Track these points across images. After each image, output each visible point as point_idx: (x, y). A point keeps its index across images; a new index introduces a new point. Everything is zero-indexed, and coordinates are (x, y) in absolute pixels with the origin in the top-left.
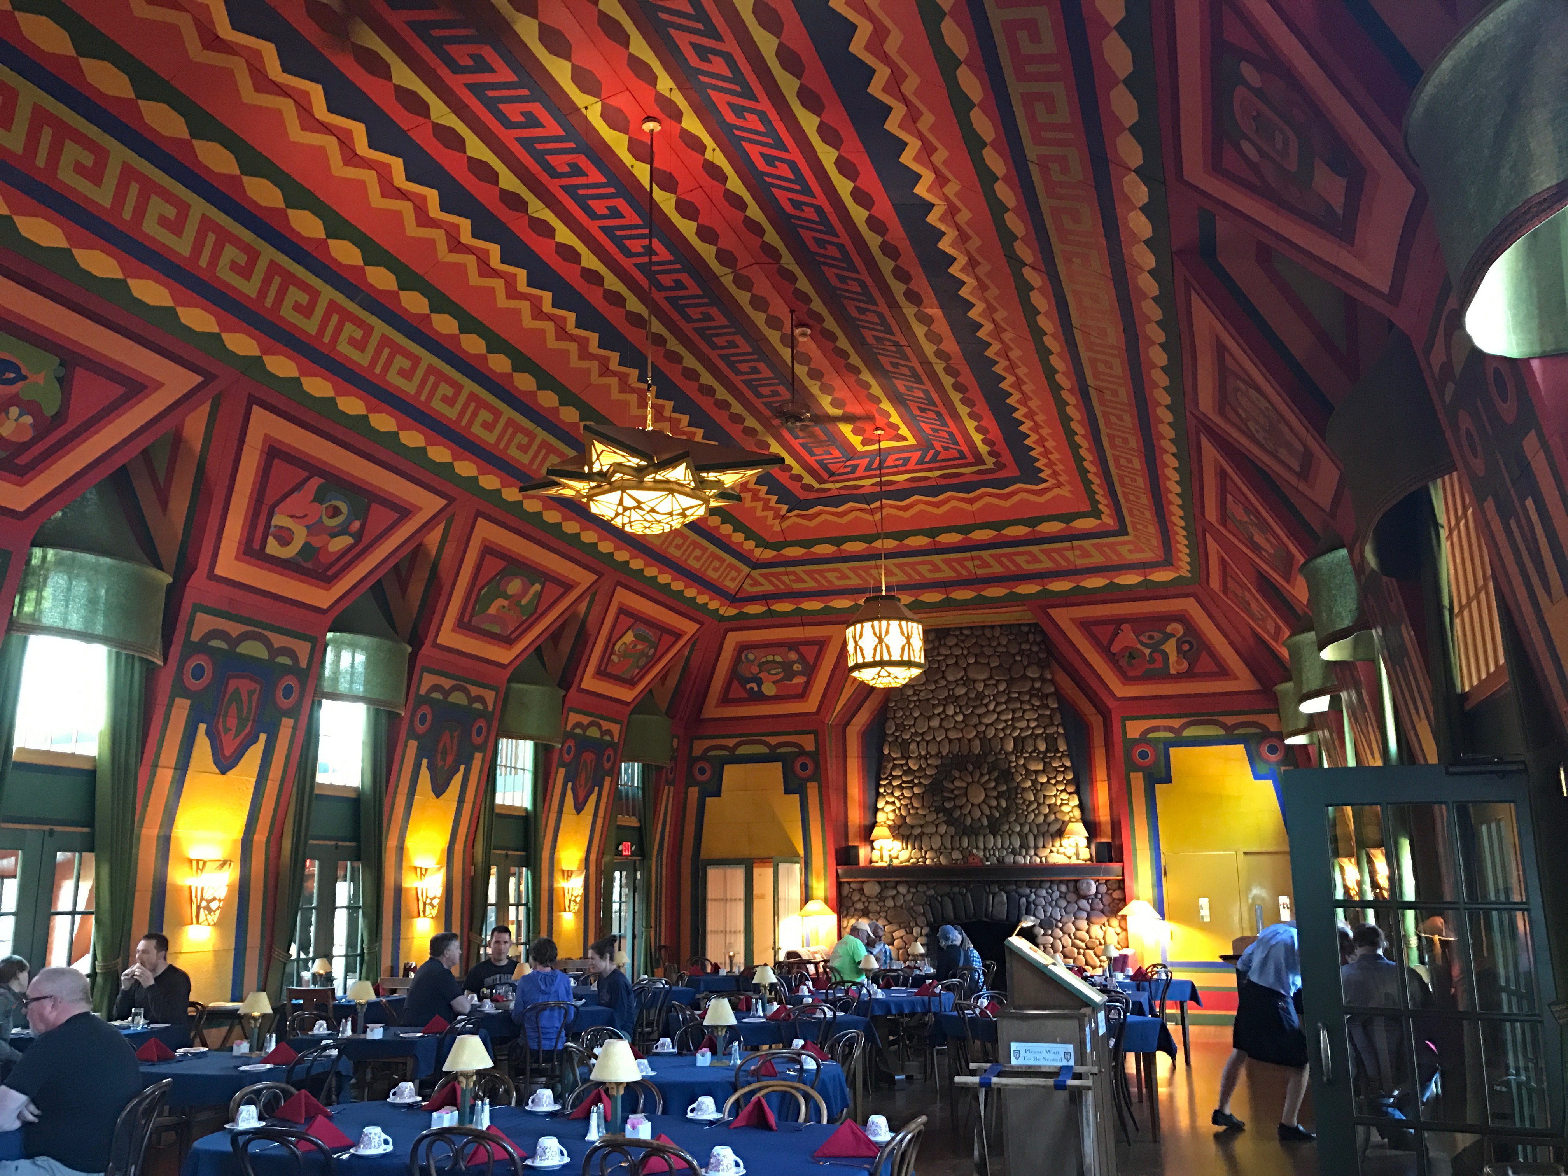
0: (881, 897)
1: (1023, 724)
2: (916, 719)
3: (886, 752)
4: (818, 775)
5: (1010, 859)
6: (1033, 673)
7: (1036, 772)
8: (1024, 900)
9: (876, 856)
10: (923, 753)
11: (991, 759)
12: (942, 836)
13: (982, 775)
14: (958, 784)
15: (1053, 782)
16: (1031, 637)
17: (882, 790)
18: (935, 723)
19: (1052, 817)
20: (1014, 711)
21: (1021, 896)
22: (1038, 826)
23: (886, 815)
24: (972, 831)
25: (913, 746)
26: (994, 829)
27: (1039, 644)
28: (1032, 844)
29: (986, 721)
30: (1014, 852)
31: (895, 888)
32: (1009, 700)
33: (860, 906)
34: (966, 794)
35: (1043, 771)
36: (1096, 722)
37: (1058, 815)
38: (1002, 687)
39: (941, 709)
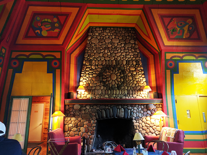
0: (80, 110)
1: (129, 56)
2: (95, 53)
3: (84, 63)
4: (61, 67)
5: (124, 98)
6: (132, 42)
7: (133, 71)
8: (129, 111)
9: (79, 96)
10: (97, 64)
11: (119, 66)
12: (102, 90)
13: (115, 71)
14: (108, 74)
15: (138, 74)
16: (132, 32)
17: (82, 75)
18: (101, 55)
19: (138, 85)
20: (126, 53)
21: (128, 109)
22: (133, 87)
23: (83, 83)
24: (112, 89)
25: (94, 62)
26: (119, 88)
27: (134, 34)
28: (131, 93)
29: (118, 55)
30: (125, 95)
31: (85, 107)
32: (125, 49)
33: (72, 113)
34: (110, 77)
35: (135, 71)
36: (151, 57)
37: (140, 84)
38: (123, 45)
39: (103, 51)
